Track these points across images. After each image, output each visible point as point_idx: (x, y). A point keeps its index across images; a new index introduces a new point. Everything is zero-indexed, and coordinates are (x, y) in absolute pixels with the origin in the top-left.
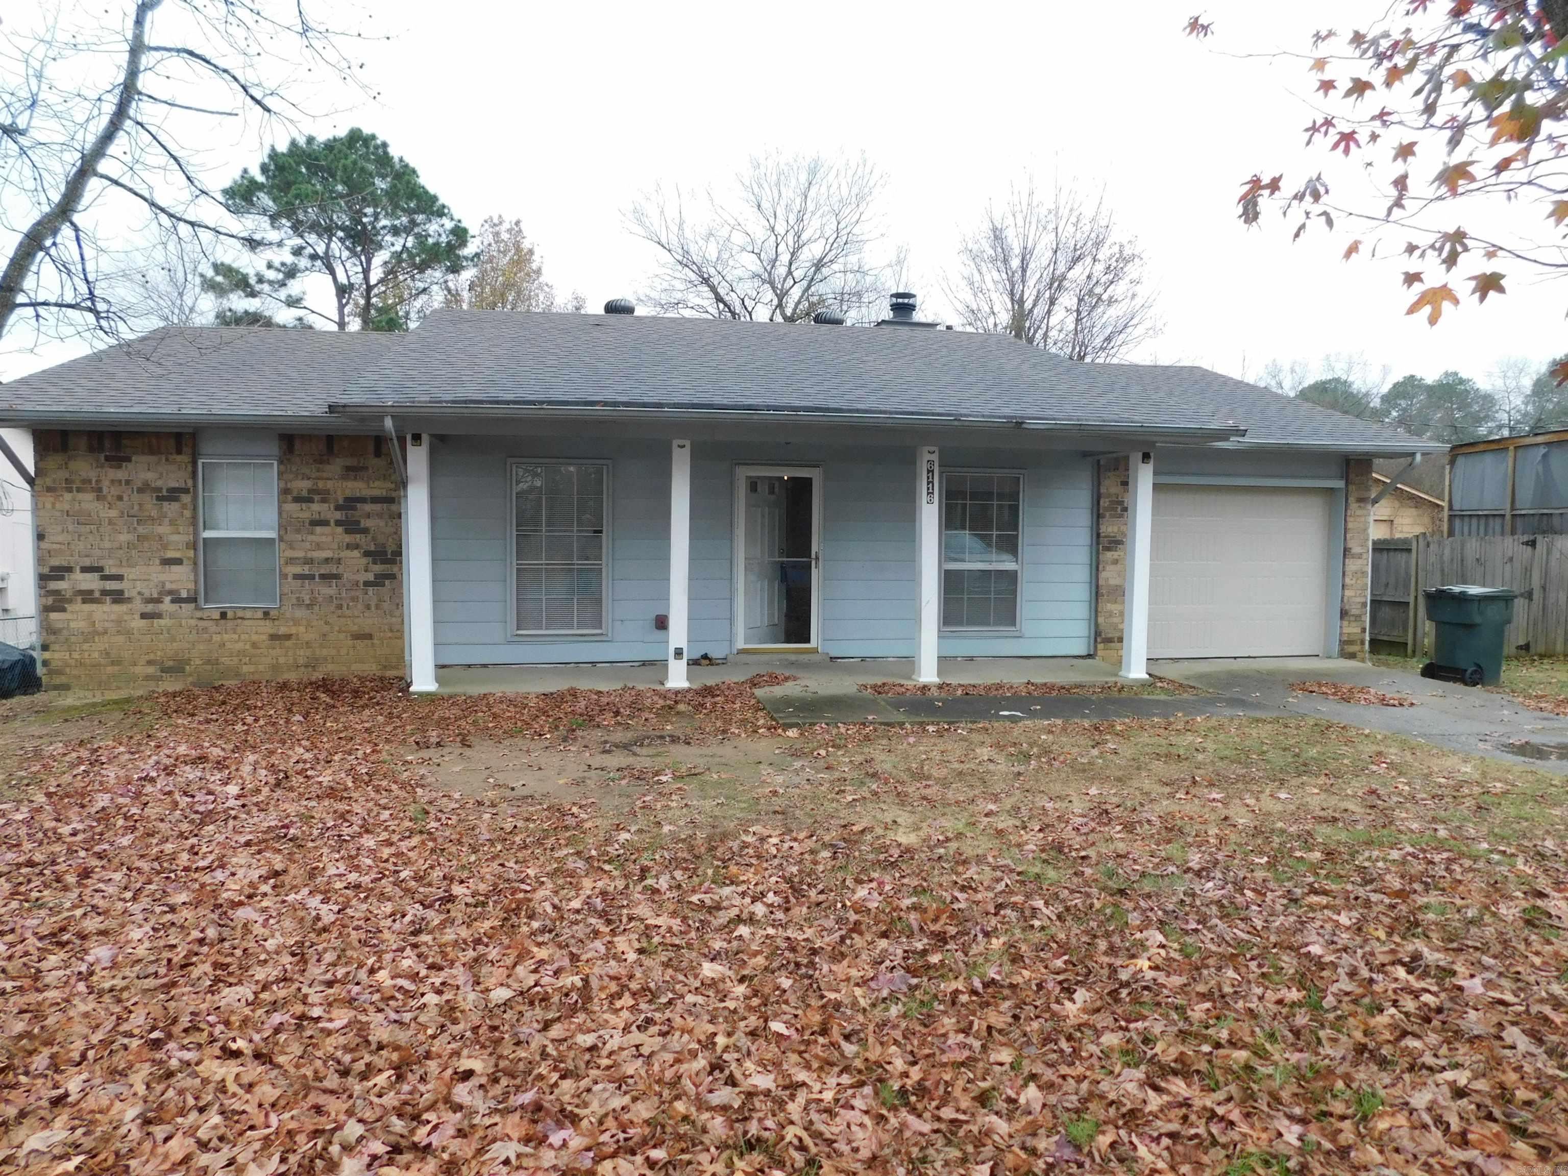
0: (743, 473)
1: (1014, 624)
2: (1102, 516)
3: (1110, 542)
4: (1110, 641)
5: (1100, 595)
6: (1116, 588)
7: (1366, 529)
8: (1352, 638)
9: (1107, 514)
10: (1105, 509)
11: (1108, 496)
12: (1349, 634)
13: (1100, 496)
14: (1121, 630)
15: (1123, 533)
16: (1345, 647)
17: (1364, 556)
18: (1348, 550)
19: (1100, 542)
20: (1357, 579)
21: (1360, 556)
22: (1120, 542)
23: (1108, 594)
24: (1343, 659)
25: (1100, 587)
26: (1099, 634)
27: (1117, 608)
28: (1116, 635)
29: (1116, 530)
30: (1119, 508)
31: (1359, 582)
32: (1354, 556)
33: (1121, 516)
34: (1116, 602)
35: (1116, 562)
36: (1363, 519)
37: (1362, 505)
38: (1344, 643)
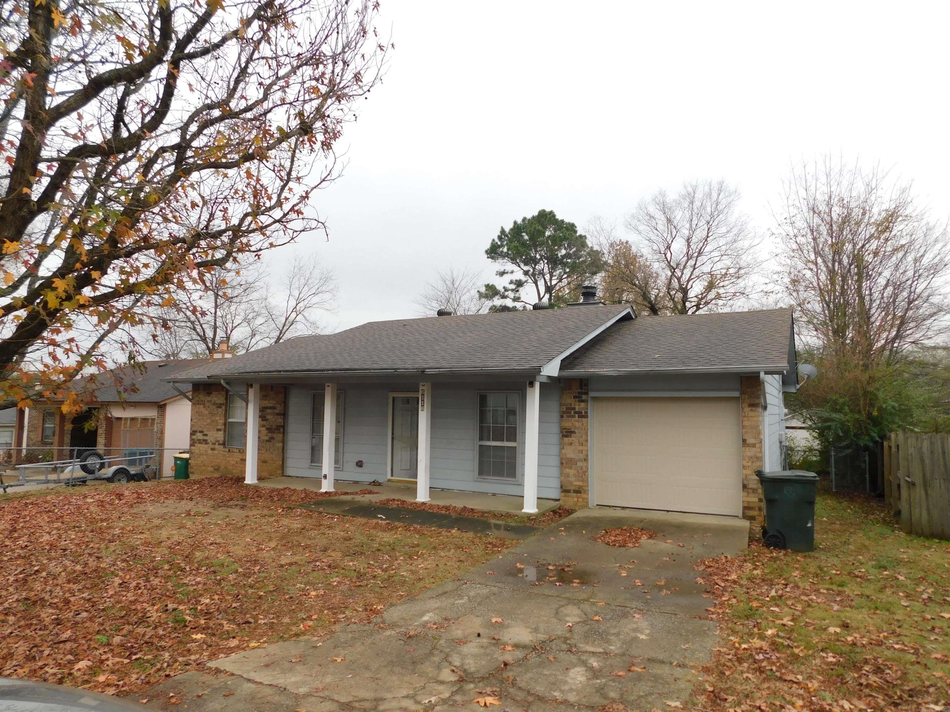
0: (392, 395)
1: (514, 476)
2: (562, 417)
3: (567, 432)
4: (568, 491)
5: (562, 463)
6: (571, 460)
7: (758, 426)
8: (751, 505)
9: (565, 415)
10: (564, 412)
11: (565, 405)
12: (748, 502)
13: (561, 405)
14: (575, 486)
15: (575, 427)
16: (746, 511)
17: (758, 446)
18: (744, 441)
19: (561, 432)
20: (753, 462)
21: (754, 445)
22: (574, 432)
23: (567, 463)
24: (744, 520)
25: (561, 459)
26: (562, 487)
27: (572, 472)
28: (572, 488)
29: (571, 425)
30: (573, 412)
31: (754, 464)
32: (749, 445)
33: (574, 417)
34: (571, 468)
35: (571, 444)
36: (755, 419)
37: (754, 409)
38: (745, 508)
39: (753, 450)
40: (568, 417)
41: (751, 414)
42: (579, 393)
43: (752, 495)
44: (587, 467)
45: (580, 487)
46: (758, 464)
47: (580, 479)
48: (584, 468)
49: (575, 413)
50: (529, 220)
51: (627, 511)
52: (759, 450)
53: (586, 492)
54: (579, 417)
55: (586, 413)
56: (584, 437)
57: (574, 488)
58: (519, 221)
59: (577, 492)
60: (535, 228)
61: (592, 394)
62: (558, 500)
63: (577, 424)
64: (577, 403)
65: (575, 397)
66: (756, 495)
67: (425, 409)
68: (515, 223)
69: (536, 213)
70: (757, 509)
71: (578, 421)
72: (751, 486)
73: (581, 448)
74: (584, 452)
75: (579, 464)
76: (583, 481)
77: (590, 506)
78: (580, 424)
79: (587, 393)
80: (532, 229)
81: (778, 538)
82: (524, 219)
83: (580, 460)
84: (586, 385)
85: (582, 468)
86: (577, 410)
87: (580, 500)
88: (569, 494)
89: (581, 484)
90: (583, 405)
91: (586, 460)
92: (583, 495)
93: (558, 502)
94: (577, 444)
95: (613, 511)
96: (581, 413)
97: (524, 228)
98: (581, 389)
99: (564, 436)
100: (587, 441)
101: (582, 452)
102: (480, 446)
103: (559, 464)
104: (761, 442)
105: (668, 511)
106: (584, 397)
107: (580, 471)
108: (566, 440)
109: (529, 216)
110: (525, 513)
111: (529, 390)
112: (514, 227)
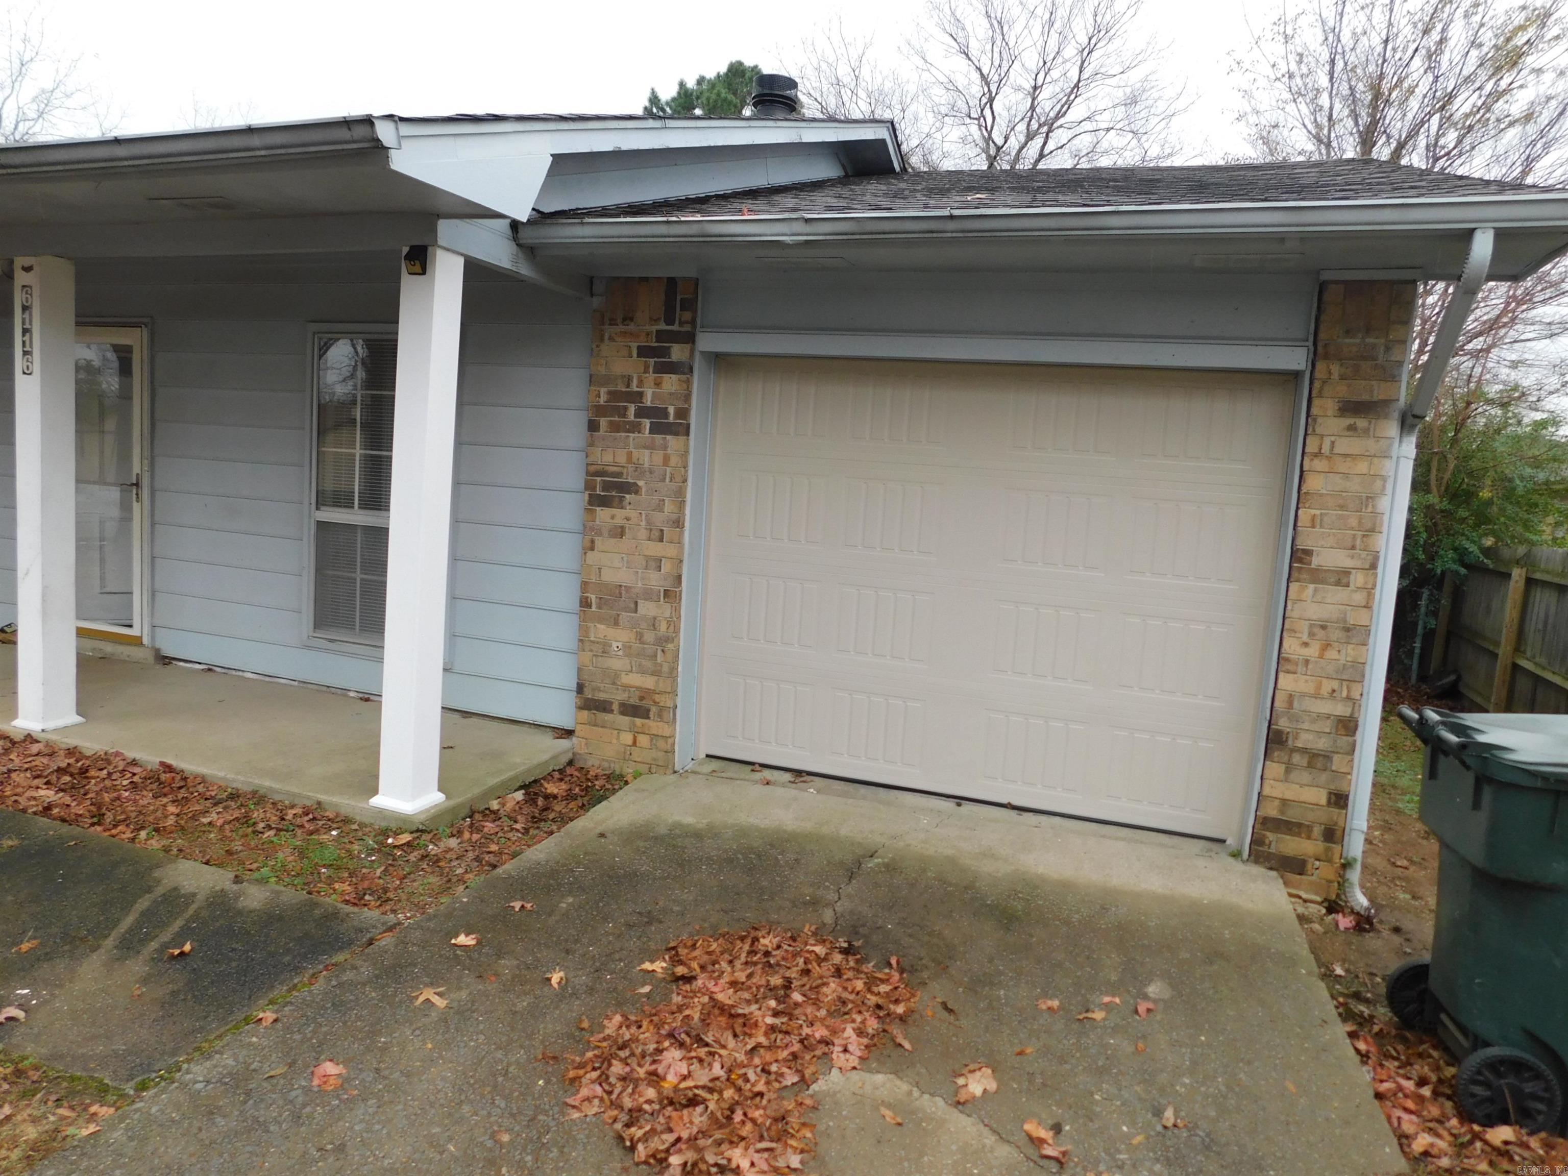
2: (593, 426)
3: (607, 486)
4: (603, 707)
5: (585, 603)
6: (618, 591)
7: (1371, 499)
8: (1292, 815)
9: (603, 422)
10: (600, 410)
11: (606, 380)
12: (1284, 802)
13: (592, 380)
14: (626, 687)
15: (638, 467)
16: (1271, 836)
17: (1358, 579)
18: (1299, 556)
19: (589, 486)
20: (1326, 646)
21: (1341, 578)
22: (631, 488)
23: (601, 602)
24: (1257, 870)
25: (585, 586)
26: (580, 689)
27: (618, 638)
28: (617, 697)
29: (622, 459)
30: (632, 409)
31: (1332, 654)
32: (1318, 577)
33: (635, 428)
34: (616, 623)
35: (619, 532)
36: (1362, 467)
37: (1361, 423)
38: (1264, 823)
39: (1335, 595)
40: (615, 428)
41: (1345, 445)
42: (660, 336)
43: (1305, 776)
44: (674, 624)
45: (646, 694)
46: (1350, 652)
47: (648, 664)
48: (663, 627)
49: (642, 412)
50: (709, 81)
51: (811, 792)
52: (1359, 598)
53: (667, 714)
54: (656, 429)
55: (683, 413)
56: (668, 507)
57: (622, 696)
58: (691, 84)
59: (634, 710)
60: (719, 95)
61: (707, 342)
62: (568, 733)
63: (645, 457)
64: (651, 376)
65: (644, 352)
66: (1324, 777)
67: (36, 367)
68: (682, 85)
69: (723, 69)
70: (1317, 831)
71: (651, 447)
72: (1305, 740)
73: (654, 549)
74: (666, 567)
75: (647, 609)
76: (656, 673)
77: (680, 760)
78: (658, 457)
79: (690, 338)
80: (714, 97)
81: (1538, 1076)
82: (701, 81)
83: (648, 595)
84: (690, 305)
85: (654, 626)
86: (648, 401)
87: (643, 740)
88: (607, 717)
89: (649, 682)
90: (671, 382)
91: (671, 595)
92: (654, 725)
93: (564, 744)
94: (643, 534)
95: (759, 790)
96: (664, 413)
97: (698, 98)
98: (669, 322)
99: (597, 501)
100: (678, 523)
101: (658, 562)
102: (319, 524)
103: (576, 606)
104: (1373, 566)
105: (960, 800)
106: (678, 352)
107: (649, 637)
108: (603, 514)
109: (711, 75)
110: (381, 812)
111: (409, 285)
112: (679, 93)
